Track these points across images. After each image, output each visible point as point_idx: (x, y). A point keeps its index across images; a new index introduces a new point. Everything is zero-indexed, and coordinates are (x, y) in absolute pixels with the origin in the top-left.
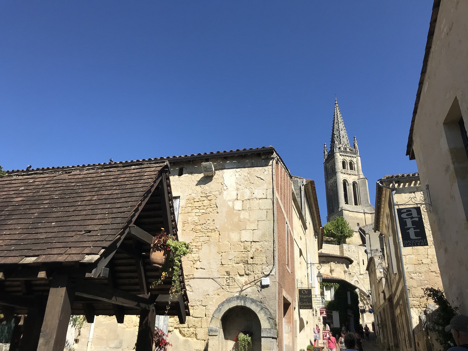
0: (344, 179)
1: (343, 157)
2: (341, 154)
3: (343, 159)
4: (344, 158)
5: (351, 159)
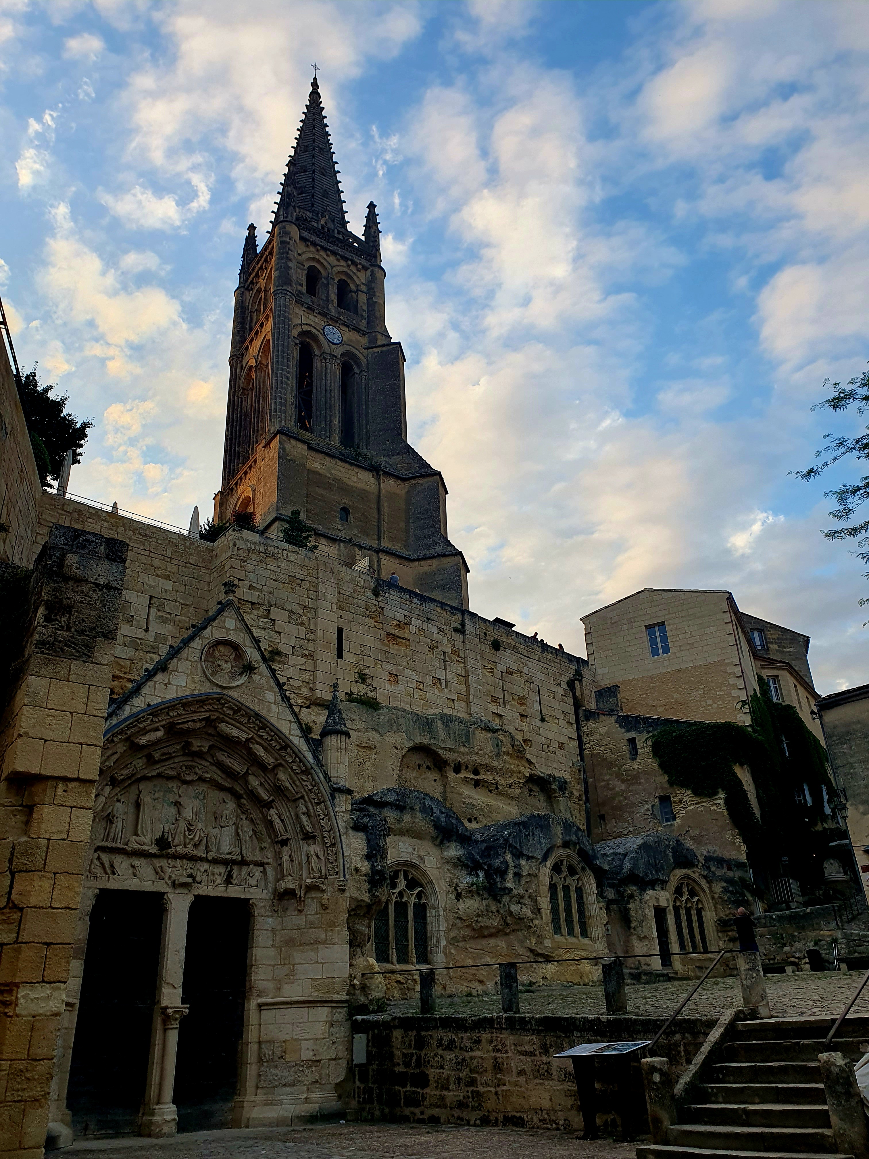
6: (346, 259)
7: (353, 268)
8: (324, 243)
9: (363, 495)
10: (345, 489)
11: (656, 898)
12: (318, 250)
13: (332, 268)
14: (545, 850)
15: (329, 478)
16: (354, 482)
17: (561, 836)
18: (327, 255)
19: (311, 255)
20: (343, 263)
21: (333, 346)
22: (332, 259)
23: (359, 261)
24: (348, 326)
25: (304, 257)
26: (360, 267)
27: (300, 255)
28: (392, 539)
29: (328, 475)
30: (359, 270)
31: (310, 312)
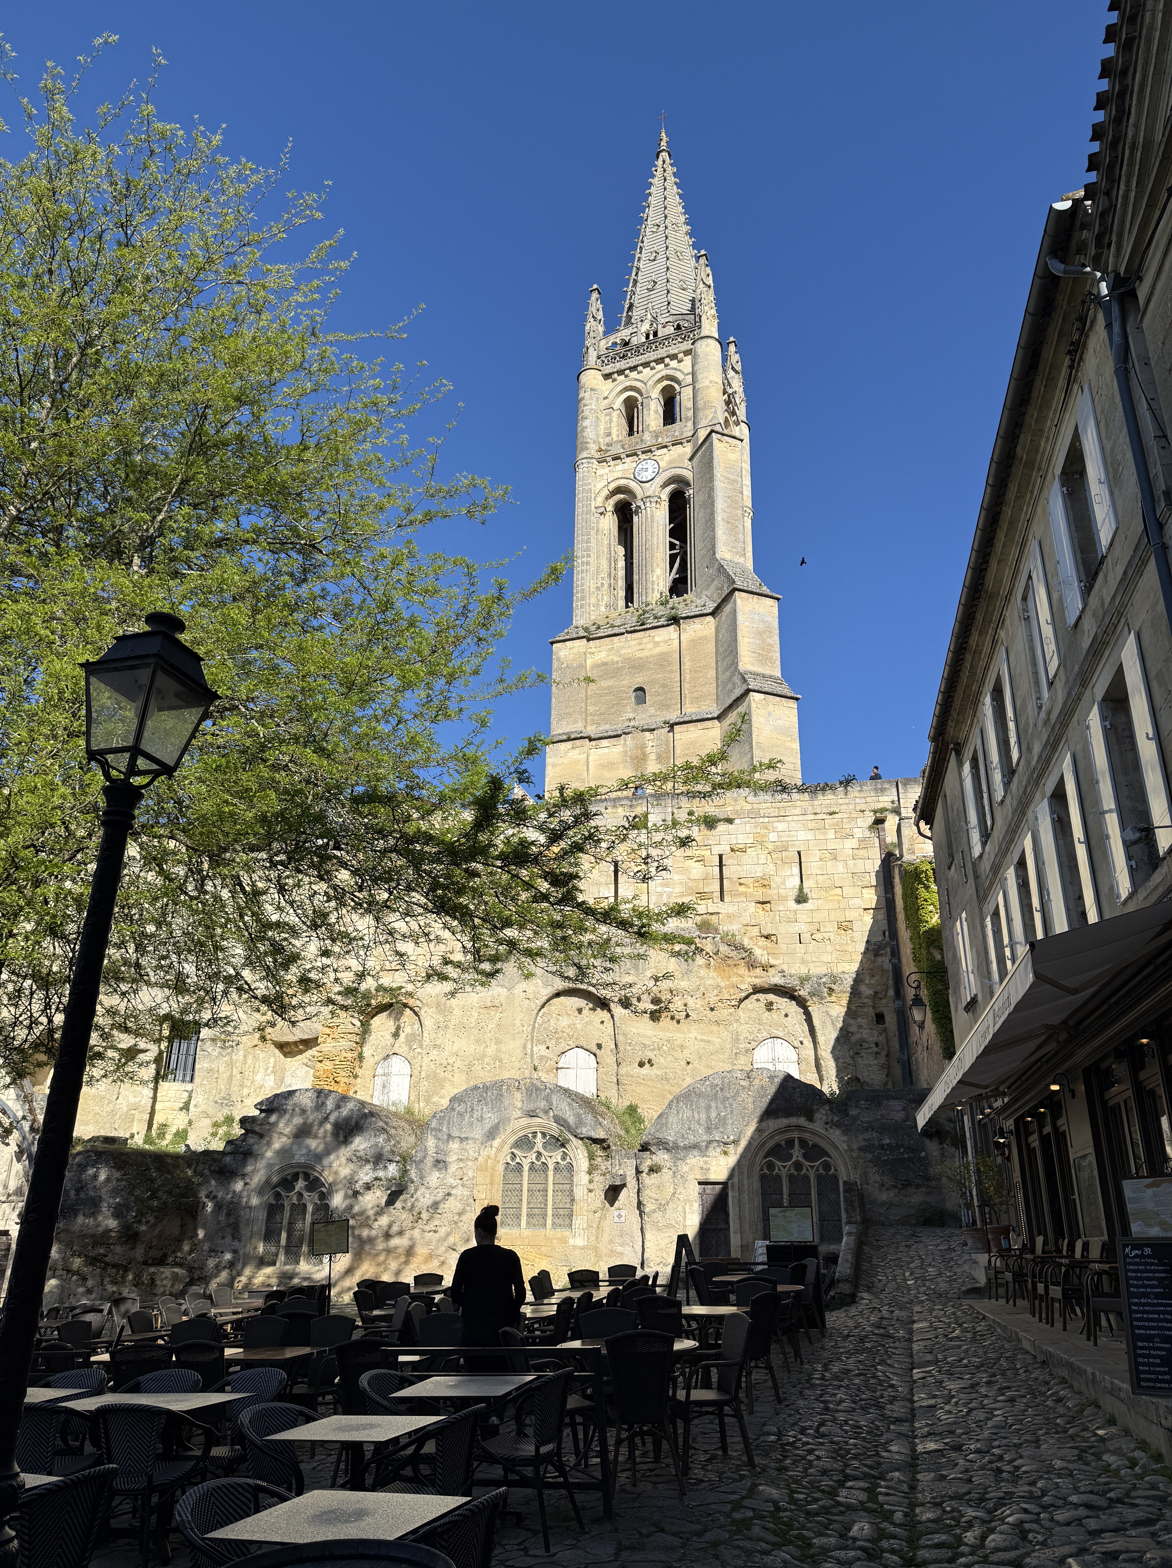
0: (612, 487)
1: (622, 377)
2: (608, 369)
3: (626, 389)
4: (628, 384)
5: (664, 373)
6: (660, 361)
7: (674, 364)
8: (632, 362)
9: (662, 661)
10: (636, 665)
11: (702, 1168)
12: (626, 376)
13: (646, 385)
14: (487, 1127)
15: (617, 662)
16: (650, 650)
17: (519, 1104)
18: (640, 372)
19: (620, 388)
20: (660, 366)
21: (648, 485)
22: (646, 373)
23: (676, 351)
24: (666, 447)
25: (613, 397)
26: (681, 356)
27: (606, 399)
28: (696, 700)
29: (616, 659)
30: (681, 360)
31: (617, 461)
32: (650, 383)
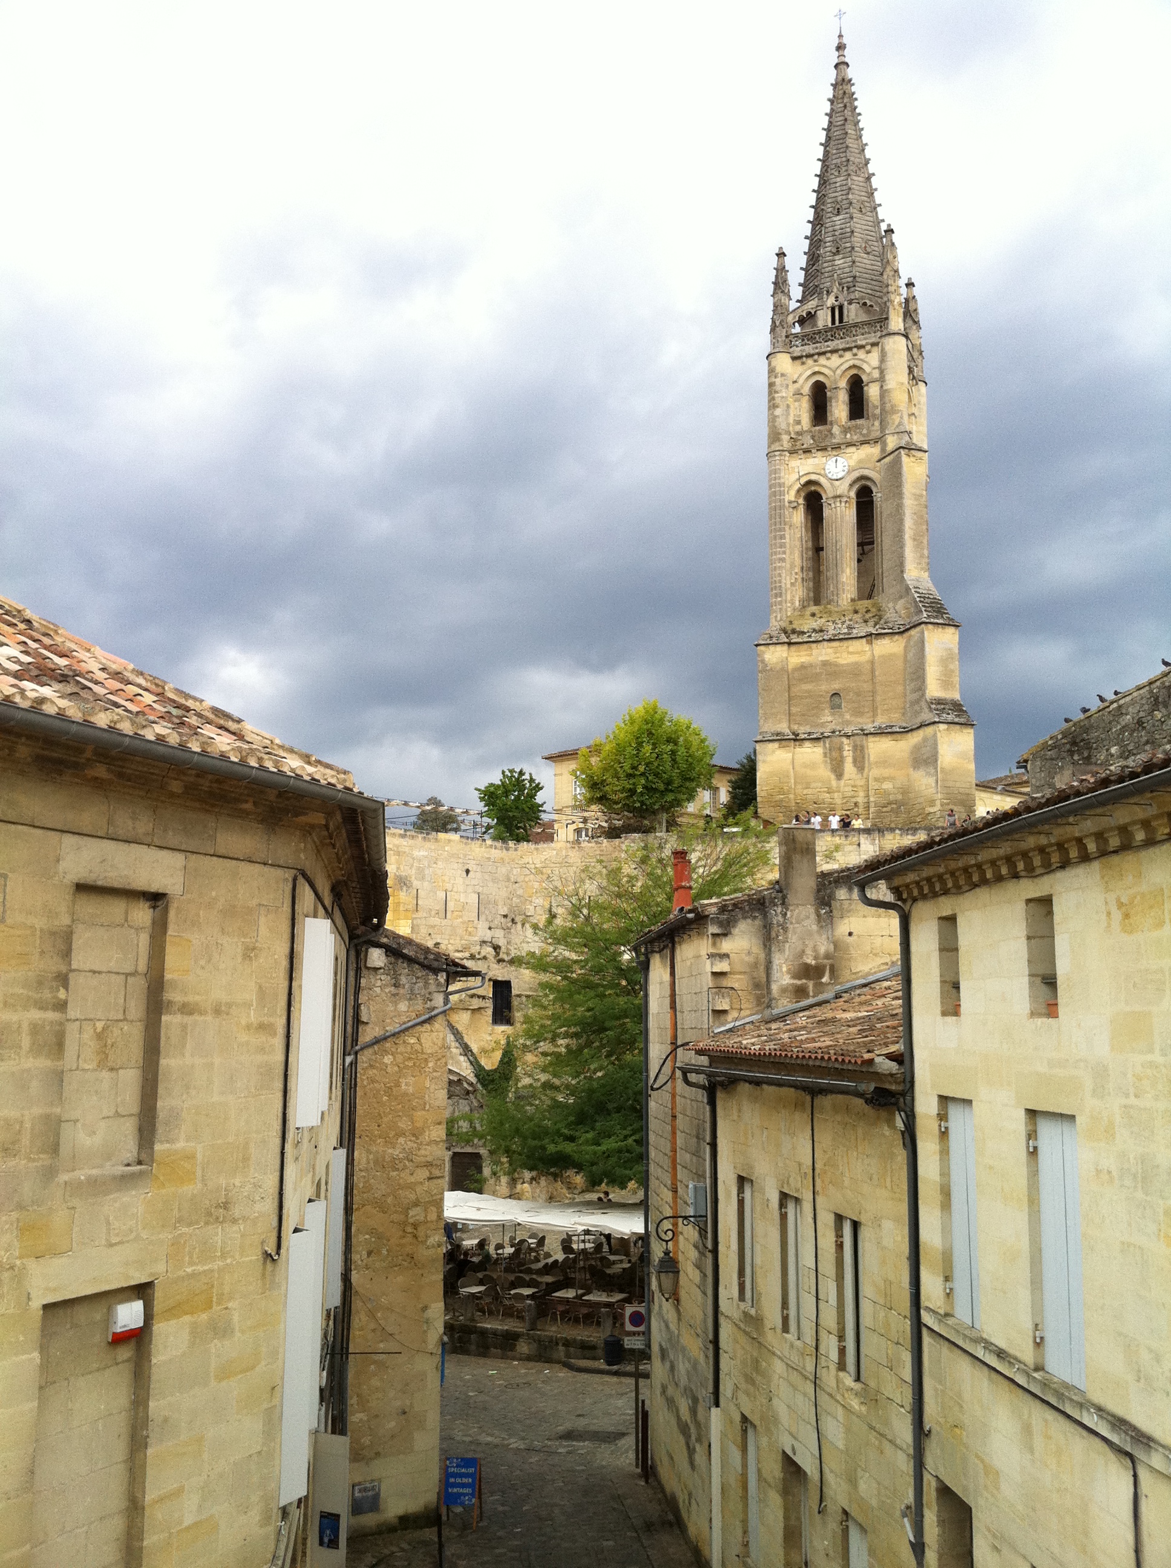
0: (803, 480)
1: (810, 362)
2: (797, 351)
3: (815, 373)
4: (817, 369)
5: (851, 363)
6: (848, 349)
7: (861, 354)
8: (820, 347)
9: (855, 671)
10: (836, 672)
12: (815, 361)
13: (834, 372)
15: (815, 667)
16: (846, 659)
18: (828, 359)
19: (809, 372)
20: (848, 355)
21: (839, 483)
22: (835, 361)
23: (864, 342)
24: (855, 445)
25: (801, 381)
26: (868, 347)
27: (795, 382)
28: (887, 712)
29: (815, 664)
30: (868, 352)
31: (808, 455)
32: (839, 372)
